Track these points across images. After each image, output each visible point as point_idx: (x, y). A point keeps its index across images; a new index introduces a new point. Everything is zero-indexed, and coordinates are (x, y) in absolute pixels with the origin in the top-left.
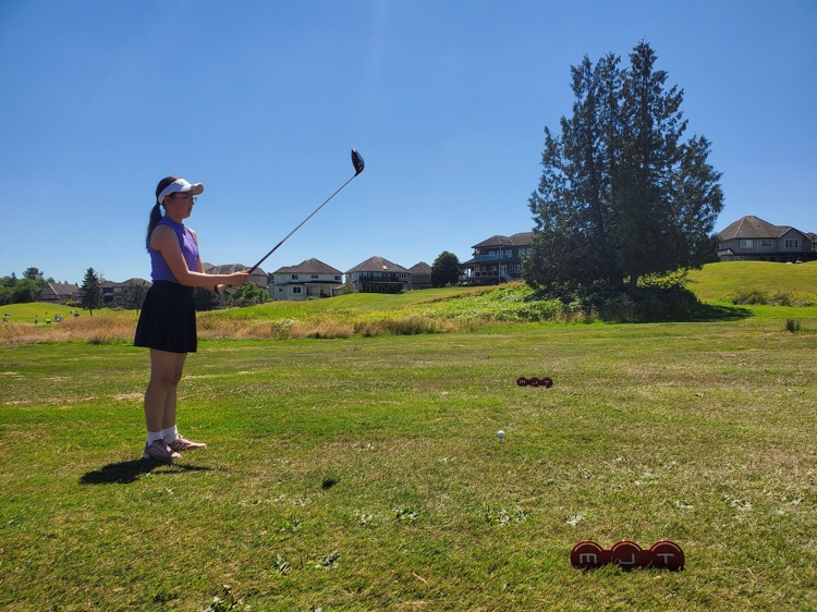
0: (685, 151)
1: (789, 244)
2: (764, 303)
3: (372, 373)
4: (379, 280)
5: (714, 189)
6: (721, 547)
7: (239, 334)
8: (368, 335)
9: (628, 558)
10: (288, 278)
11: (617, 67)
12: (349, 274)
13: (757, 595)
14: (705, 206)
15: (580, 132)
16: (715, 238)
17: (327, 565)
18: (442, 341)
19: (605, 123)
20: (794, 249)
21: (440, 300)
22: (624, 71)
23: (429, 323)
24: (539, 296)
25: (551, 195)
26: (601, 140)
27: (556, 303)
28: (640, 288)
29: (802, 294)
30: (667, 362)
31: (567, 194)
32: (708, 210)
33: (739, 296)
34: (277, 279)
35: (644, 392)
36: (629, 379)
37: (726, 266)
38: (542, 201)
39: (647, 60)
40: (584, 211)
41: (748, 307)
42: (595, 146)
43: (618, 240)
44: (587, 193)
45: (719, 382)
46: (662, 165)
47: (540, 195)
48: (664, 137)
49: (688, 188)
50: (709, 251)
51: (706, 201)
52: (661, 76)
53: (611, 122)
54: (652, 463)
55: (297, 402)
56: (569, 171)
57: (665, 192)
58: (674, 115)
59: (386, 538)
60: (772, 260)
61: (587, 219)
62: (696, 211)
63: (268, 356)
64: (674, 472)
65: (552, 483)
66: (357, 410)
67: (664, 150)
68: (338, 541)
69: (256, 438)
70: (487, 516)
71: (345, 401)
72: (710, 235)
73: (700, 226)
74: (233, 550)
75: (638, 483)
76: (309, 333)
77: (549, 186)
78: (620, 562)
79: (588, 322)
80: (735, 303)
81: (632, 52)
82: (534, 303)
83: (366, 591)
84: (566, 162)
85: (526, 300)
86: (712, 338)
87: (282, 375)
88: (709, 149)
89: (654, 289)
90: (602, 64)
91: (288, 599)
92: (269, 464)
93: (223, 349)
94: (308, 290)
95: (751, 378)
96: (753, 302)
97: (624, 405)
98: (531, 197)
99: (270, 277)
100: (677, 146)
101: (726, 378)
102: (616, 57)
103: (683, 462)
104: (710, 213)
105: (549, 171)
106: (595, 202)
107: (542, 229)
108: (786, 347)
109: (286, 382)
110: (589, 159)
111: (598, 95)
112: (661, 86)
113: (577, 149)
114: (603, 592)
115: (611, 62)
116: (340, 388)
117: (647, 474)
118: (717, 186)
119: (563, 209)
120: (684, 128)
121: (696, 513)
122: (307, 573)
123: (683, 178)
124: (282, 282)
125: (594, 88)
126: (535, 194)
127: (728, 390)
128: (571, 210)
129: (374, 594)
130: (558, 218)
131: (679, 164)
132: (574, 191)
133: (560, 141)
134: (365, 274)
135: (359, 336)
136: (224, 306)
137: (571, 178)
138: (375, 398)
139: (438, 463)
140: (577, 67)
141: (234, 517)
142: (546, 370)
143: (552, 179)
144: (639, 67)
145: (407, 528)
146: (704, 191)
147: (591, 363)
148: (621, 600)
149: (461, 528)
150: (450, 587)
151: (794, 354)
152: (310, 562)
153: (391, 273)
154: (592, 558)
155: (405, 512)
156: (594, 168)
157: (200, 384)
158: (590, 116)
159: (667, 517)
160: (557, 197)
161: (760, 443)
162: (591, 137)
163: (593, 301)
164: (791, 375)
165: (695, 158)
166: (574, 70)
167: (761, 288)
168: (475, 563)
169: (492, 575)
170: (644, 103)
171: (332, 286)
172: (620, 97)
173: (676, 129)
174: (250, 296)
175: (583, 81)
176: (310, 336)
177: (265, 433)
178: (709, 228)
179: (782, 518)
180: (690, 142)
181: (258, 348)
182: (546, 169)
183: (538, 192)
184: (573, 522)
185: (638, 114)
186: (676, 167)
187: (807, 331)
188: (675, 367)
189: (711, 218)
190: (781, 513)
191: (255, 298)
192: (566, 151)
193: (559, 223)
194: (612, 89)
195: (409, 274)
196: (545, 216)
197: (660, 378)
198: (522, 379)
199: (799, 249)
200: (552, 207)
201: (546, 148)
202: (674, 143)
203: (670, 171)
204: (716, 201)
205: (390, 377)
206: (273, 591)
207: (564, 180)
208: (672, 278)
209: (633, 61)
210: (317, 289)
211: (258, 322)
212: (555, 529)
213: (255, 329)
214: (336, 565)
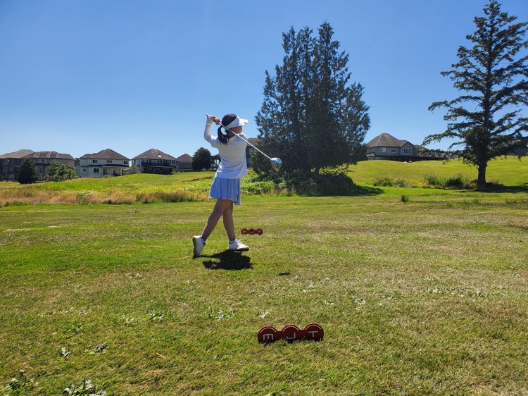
0: (349, 92)
1: (405, 151)
2: (391, 185)
3: (144, 227)
4: (155, 165)
5: (365, 116)
6: (345, 325)
7: (52, 201)
8: (146, 202)
9: (291, 335)
10: (90, 162)
11: (310, 36)
12: (134, 160)
13: (361, 351)
14: (359, 126)
15: (287, 75)
16: (365, 146)
17: (99, 351)
18: (198, 207)
19: (302, 71)
20: (408, 154)
21: (197, 180)
22: (314, 39)
23: (190, 195)
24: (261, 178)
25: (269, 115)
26: (300, 81)
27: (270, 184)
28: (322, 175)
29: (412, 181)
30: (332, 220)
31: (278, 114)
32: (361, 128)
33: (377, 181)
34: (82, 163)
35: (316, 237)
36: (308, 229)
37: (371, 163)
38: (264, 118)
39: (328, 33)
40: (289, 126)
41: (382, 188)
42: (296, 85)
43: (308, 145)
44: (291, 114)
45: (359, 231)
46: (336, 99)
47: (262, 114)
48: (337, 82)
49: (350, 114)
50: (361, 154)
51: (360, 123)
52: (336, 44)
53: (306, 71)
54: (314, 279)
55: (89, 246)
56: (280, 100)
57: (337, 117)
58: (343, 69)
59: (141, 332)
60: (396, 160)
61: (290, 131)
62: (354, 129)
63: (73, 216)
64: (326, 284)
65: (254, 293)
66: (131, 252)
67: (337, 90)
68: (108, 336)
69: (57, 271)
70: (209, 315)
71: (124, 246)
72: (362, 143)
73: (356, 138)
74: (30, 347)
75: (304, 291)
76: (104, 200)
77: (268, 109)
78: (287, 338)
79: (289, 195)
80: (375, 185)
81: (320, 27)
82: (258, 183)
83: (123, 367)
84: (279, 94)
85: (253, 181)
86: (360, 206)
87: (81, 228)
88: (363, 91)
89: (329, 176)
90: (302, 34)
91: (68, 376)
92: (65, 288)
93: (40, 211)
94: (104, 171)
95: (377, 229)
96: (385, 185)
97: (303, 245)
98: (257, 115)
99: (77, 161)
100: (345, 88)
101: (363, 229)
102: (310, 29)
103: (332, 278)
104: (363, 130)
105: (268, 99)
106: (296, 121)
107: (263, 136)
108: (400, 211)
109: (83, 233)
110: (292, 93)
111: (299, 53)
112: (336, 50)
113: (286, 86)
114: (275, 356)
115: (307, 33)
116: (120, 237)
117: (311, 286)
118: (367, 114)
119: (276, 124)
120: (349, 77)
121: (335, 307)
122: (83, 358)
123: (348, 108)
124: (86, 164)
125: (296, 48)
126: (259, 114)
127: (363, 236)
128: (281, 125)
129: (128, 368)
130: (273, 130)
131: (345, 99)
132: (283, 113)
133: (275, 80)
134: (145, 161)
135: (140, 203)
136: (42, 181)
137: (281, 104)
138: (145, 244)
139: (183, 284)
140: (286, 34)
141: (33, 325)
142: (260, 224)
143: (269, 104)
144: (324, 38)
145: (156, 325)
146: (359, 117)
147: (288, 220)
148: (284, 360)
149: (192, 323)
150: (180, 360)
151: (403, 215)
152: (86, 350)
153: (164, 160)
154: (270, 336)
155: (157, 315)
156: (295, 99)
157: (17, 235)
158: (294, 66)
159: (317, 310)
160: (272, 116)
161: (377, 266)
162: (294, 79)
163: (293, 182)
164: (399, 227)
165: (354, 96)
166: (284, 35)
167: (390, 176)
168: (199, 344)
169: (209, 351)
170: (326, 60)
171: (122, 168)
172: (312, 55)
173: (344, 78)
174: (62, 174)
175: (290, 43)
176: (104, 203)
177: (64, 268)
178: (362, 140)
179: (380, 307)
180: (352, 86)
181: (66, 210)
182: (266, 98)
183: (261, 112)
184: (263, 316)
185: (322, 67)
186: (344, 101)
187: (412, 202)
188: (336, 223)
189: (363, 134)
190: (381, 304)
191: (65, 176)
192: (279, 87)
193: (274, 133)
194: (307, 49)
195: (177, 162)
196: (265, 127)
197: (326, 229)
198: (245, 230)
199: (410, 154)
200: (269, 122)
201: (266, 84)
202: (342, 86)
203: (340, 103)
204: (366, 123)
205: (158, 230)
206: (57, 372)
207: (277, 106)
208: (340, 169)
209: (320, 33)
210: (111, 170)
211: (67, 192)
212: (252, 320)
213: (64, 197)
214: (105, 351)
